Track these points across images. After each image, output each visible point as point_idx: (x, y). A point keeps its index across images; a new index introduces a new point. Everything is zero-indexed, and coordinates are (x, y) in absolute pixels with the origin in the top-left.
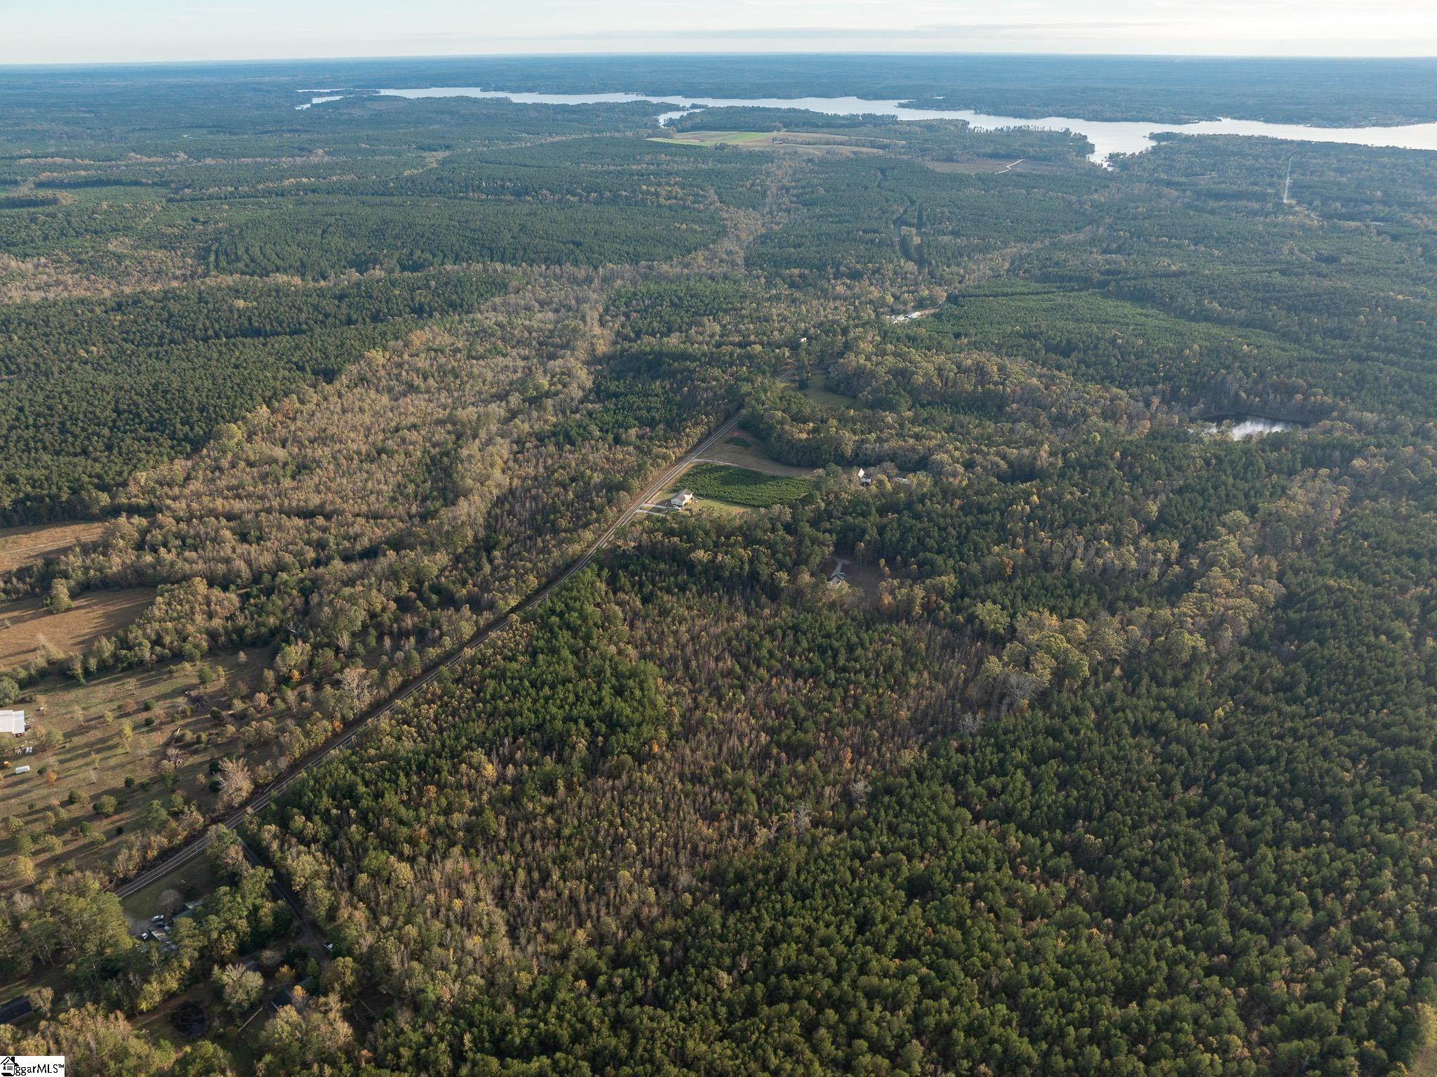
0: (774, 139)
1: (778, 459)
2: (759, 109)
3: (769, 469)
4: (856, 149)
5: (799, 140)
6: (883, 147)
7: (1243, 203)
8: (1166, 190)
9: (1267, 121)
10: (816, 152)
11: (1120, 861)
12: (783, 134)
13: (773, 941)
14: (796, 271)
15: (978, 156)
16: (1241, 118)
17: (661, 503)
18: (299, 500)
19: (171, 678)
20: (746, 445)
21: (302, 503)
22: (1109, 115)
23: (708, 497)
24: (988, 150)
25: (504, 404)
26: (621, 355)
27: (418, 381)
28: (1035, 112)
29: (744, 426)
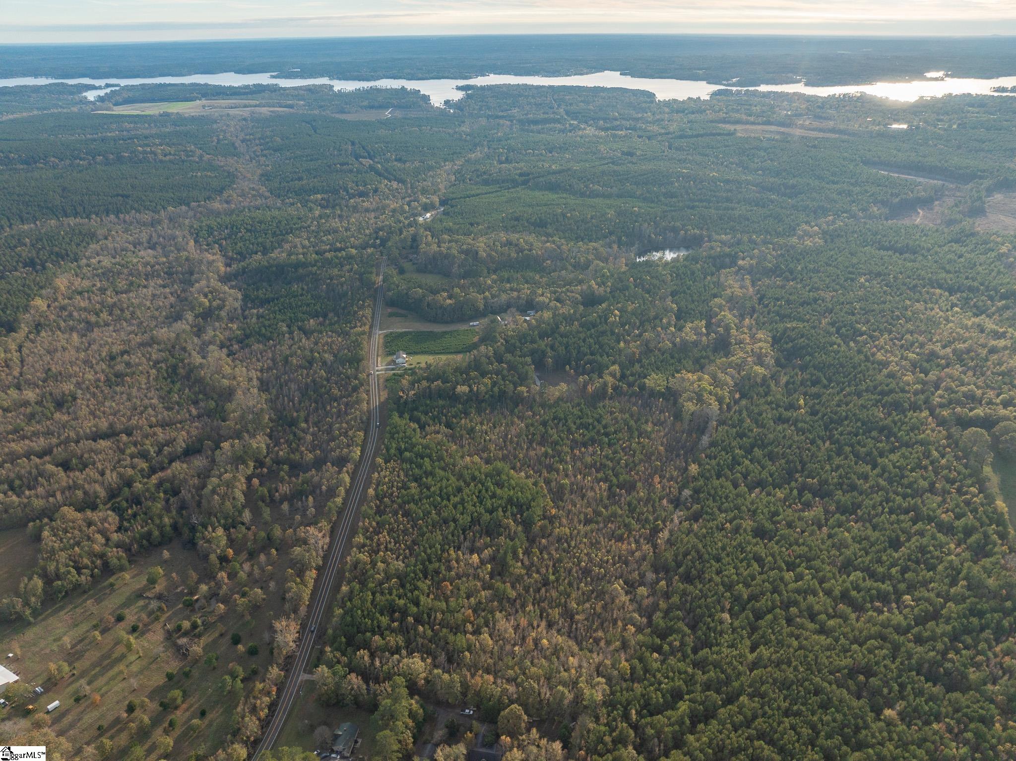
0: (204, 107)
1: (435, 320)
2: (165, 85)
3: (438, 328)
4: (272, 109)
5: (224, 105)
6: (291, 106)
7: (552, 125)
8: (501, 122)
9: (516, 75)
10: (246, 112)
11: (831, 487)
12: (204, 102)
13: (729, 587)
14: (319, 196)
15: (361, 107)
16: (500, 74)
17: (389, 364)
18: (90, 428)
19: (113, 591)
20: (405, 316)
21: (94, 429)
22: (420, 75)
23: (415, 353)
24: (365, 103)
25: (184, 322)
26: (244, 272)
27: (93, 319)
28: (372, 76)
29: (391, 303)
